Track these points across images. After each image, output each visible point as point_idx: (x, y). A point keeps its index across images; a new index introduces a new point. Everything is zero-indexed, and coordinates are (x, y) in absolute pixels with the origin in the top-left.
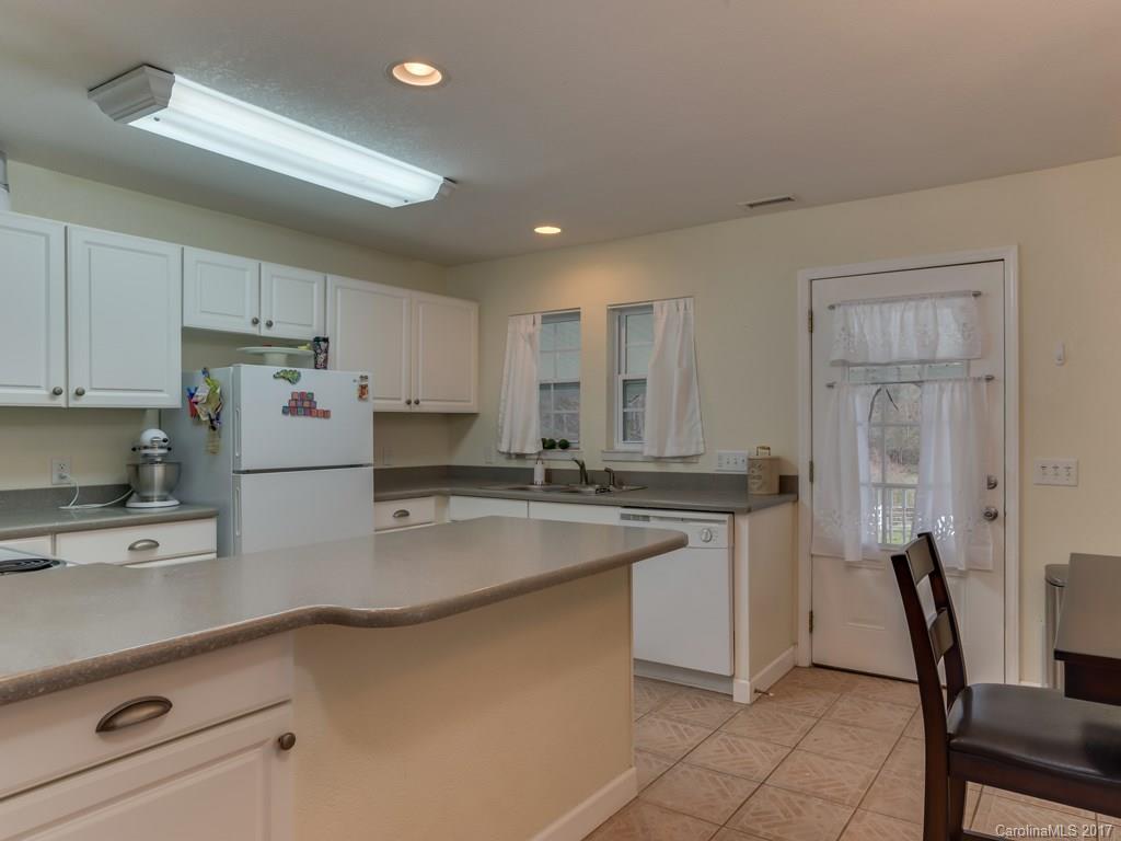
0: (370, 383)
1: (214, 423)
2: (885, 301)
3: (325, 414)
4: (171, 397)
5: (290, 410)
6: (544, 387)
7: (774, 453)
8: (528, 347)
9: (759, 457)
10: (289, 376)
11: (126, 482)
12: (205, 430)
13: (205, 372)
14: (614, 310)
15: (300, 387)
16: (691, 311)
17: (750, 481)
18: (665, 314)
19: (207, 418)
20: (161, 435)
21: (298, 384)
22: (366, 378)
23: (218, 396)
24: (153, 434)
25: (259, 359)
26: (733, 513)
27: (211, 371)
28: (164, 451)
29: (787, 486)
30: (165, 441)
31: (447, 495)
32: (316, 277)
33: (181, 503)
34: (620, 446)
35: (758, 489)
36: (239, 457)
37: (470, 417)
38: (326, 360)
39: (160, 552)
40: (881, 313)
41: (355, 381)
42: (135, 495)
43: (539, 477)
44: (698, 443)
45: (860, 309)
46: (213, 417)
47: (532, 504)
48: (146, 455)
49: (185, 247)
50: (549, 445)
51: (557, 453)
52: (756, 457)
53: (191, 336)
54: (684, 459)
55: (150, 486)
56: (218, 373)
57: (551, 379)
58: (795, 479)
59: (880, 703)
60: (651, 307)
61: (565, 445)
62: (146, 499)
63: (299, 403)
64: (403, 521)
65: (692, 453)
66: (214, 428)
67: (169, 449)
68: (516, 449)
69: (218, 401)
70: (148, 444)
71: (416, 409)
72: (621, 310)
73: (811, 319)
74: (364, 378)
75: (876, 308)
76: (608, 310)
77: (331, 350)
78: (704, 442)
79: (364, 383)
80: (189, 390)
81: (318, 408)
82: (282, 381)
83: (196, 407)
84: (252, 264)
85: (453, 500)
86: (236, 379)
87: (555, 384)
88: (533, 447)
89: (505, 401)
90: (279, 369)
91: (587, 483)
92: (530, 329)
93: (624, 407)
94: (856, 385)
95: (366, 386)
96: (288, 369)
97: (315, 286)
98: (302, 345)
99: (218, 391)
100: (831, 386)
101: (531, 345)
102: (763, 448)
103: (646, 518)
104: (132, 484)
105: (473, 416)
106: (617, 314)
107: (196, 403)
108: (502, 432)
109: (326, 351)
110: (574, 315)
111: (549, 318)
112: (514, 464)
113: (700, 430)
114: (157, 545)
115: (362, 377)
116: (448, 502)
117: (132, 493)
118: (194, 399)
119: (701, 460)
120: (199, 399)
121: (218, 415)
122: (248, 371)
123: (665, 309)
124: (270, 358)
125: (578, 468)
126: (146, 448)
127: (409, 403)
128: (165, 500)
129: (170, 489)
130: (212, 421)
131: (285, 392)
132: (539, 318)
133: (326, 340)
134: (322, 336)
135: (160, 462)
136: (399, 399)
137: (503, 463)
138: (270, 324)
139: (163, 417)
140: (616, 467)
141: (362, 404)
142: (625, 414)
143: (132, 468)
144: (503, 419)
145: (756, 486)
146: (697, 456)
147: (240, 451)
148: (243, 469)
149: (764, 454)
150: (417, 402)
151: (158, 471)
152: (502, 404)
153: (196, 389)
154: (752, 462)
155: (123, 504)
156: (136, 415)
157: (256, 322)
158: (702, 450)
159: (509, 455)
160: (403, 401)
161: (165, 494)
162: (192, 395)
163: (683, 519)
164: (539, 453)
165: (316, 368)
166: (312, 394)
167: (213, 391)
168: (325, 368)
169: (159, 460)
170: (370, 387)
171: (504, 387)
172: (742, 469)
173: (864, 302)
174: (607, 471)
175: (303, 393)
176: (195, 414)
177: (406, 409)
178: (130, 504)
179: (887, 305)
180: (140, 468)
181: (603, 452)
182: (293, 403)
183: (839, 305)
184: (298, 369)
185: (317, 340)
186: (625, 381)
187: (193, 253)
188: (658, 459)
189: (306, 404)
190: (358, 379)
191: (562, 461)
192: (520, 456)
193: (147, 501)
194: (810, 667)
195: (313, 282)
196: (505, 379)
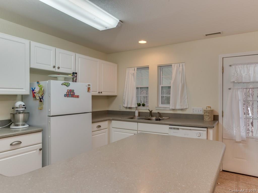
0: (91, 87)
1: (41, 100)
2: (248, 64)
3: (78, 97)
4: (26, 91)
5: (67, 95)
6: (137, 88)
7: (212, 109)
8: (133, 77)
9: (207, 110)
10: (66, 84)
11: (10, 119)
12: (38, 102)
13: (38, 82)
14: (159, 66)
15: (70, 88)
16: (184, 67)
17: (205, 117)
18: (176, 68)
19: (39, 98)
20: (23, 103)
21: (69, 87)
22: (90, 85)
23: (42, 91)
24: (19, 103)
25: (56, 79)
26: (207, 128)
27: (40, 82)
28: (24, 109)
29: (216, 118)
30: (24, 105)
31: (110, 120)
32: (73, 54)
33: (30, 126)
34: (161, 105)
35: (208, 119)
36: (50, 111)
37: (114, 97)
38: (76, 80)
39: (22, 145)
40: (247, 67)
41: (86, 86)
42: (13, 124)
43: (137, 114)
44: (186, 105)
45: (240, 66)
46: (41, 97)
47: (139, 123)
48: (17, 110)
49: (31, 41)
50: (139, 105)
51: (141, 107)
52: (206, 110)
53: (33, 71)
54: (182, 110)
55: (18, 121)
56: (42, 83)
57: (139, 86)
58: (218, 116)
59: (252, 186)
60: (171, 65)
61: (144, 105)
62: (17, 125)
63: (70, 93)
64: (100, 128)
65: (185, 108)
66: (41, 101)
67: (25, 108)
68: (129, 106)
69: (42, 92)
70: (18, 107)
71: (101, 94)
72: (161, 66)
73: (223, 69)
74: (89, 85)
75: (245, 66)
76: (158, 66)
77: (77, 77)
78: (188, 105)
79: (89, 87)
80: (32, 88)
81: (75, 95)
82: (64, 86)
83: (35, 94)
84: (53, 48)
85: (113, 122)
86: (49, 85)
87: (140, 87)
88: (134, 105)
89: (126, 92)
90: (63, 82)
91: (152, 116)
92: (133, 72)
93: (162, 94)
94: (238, 89)
95: (90, 88)
96: (66, 82)
97: (73, 56)
98: (70, 75)
99: (43, 89)
100: (230, 89)
101: (134, 76)
102: (209, 107)
103: (178, 129)
104: (12, 120)
105: (116, 96)
106: (160, 68)
107: (35, 93)
108: (125, 101)
109: (76, 77)
110: (147, 68)
111: (139, 69)
112: (128, 110)
113: (187, 101)
114: (21, 142)
115: (88, 85)
116: (111, 122)
117: (12, 123)
118: (34, 92)
119: (187, 110)
120: (36, 92)
121: (42, 97)
122: (53, 82)
123: (176, 66)
124: (59, 78)
125: (149, 112)
126: (17, 108)
127: (99, 93)
128: (24, 125)
129: (26, 121)
130: (40, 99)
131: (65, 89)
132: (136, 69)
133: (76, 73)
134: (74, 72)
135: (22, 113)
136: (96, 92)
137: (125, 110)
138: (59, 68)
139: (23, 97)
140: (161, 112)
141: (89, 93)
142: (162, 96)
143: (12, 115)
144: (125, 97)
145: (207, 119)
146: (186, 109)
147: (50, 108)
148: (51, 115)
149: (209, 109)
150: (101, 93)
151: (21, 116)
152: (125, 93)
153: (35, 88)
154: (205, 111)
155: (9, 127)
156: (13, 97)
157: (54, 67)
158: (187, 107)
159: (126, 108)
160: (97, 92)
161: (24, 123)
162: (33, 90)
163: (190, 129)
164: (136, 107)
165: (73, 82)
166: (74, 90)
167: (41, 89)
168: (76, 82)
169: (22, 112)
170: (91, 88)
171: (125, 88)
172: (201, 113)
173: (241, 64)
174: (158, 113)
175: (71, 90)
176: (34, 96)
177: (99, 94)
178: (11, 127)
179: (249, 65)
180: (15, 115)
181: (156, 107)
182: (68, 93)
183: (233, 65)
184: (69, 82)
185: (73, 73)
186: (162, 87)
187: (34, 44)
188: (173, 110)
189: (72, 93)
190: (87, 85)
191: (143, 109)
192: (130, 108)
193: (18, 126)
194: (222, 171)
195: (72, 55)
196: (126, 86)
